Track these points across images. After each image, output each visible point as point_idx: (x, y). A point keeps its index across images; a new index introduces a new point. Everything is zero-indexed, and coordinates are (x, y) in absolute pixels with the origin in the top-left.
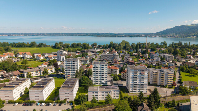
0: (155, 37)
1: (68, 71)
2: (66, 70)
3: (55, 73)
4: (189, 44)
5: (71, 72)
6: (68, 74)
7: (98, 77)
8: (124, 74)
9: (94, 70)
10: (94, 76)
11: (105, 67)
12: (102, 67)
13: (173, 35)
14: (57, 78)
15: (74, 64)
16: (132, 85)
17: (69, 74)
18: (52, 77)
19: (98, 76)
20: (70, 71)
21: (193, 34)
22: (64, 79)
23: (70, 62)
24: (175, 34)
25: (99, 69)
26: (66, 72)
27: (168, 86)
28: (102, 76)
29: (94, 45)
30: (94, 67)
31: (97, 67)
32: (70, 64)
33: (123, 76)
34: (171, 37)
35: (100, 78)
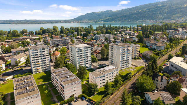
0: (74, 23)
1: (37, 62)
2: (33, 61)
3: (6, 70)
4: (111, 26)
5: (42, 64)
6: (37, 67)
7: (82, 62)
8: (97, 54)
9: (78, 54)
10: (78, 61)
11: (89, 49)
12: (86, 49)
13: (87, 21)
14: (21, 75)
15: (43, 52)
16: (121, 62)
17: (39, 66)
18: (11, 75)
19: (82, 60)
20: (40, 63)
21: (101, 20)
22: (32, 73)
23: (39, 51)
24: (88, 20)
25: (83, 52)
26: (34, 64)
27: (136, 58)
28: (87, 60)
29: (23, 32)
30: (77, 51)
31: (81, 50)
32: (39, 53)
33: (96, 56)
34: (86, 22)
35: (84, 62)
